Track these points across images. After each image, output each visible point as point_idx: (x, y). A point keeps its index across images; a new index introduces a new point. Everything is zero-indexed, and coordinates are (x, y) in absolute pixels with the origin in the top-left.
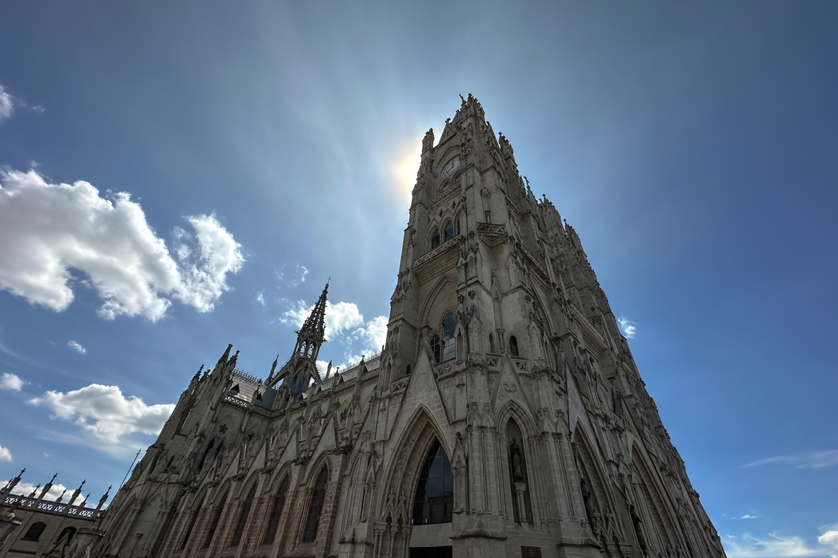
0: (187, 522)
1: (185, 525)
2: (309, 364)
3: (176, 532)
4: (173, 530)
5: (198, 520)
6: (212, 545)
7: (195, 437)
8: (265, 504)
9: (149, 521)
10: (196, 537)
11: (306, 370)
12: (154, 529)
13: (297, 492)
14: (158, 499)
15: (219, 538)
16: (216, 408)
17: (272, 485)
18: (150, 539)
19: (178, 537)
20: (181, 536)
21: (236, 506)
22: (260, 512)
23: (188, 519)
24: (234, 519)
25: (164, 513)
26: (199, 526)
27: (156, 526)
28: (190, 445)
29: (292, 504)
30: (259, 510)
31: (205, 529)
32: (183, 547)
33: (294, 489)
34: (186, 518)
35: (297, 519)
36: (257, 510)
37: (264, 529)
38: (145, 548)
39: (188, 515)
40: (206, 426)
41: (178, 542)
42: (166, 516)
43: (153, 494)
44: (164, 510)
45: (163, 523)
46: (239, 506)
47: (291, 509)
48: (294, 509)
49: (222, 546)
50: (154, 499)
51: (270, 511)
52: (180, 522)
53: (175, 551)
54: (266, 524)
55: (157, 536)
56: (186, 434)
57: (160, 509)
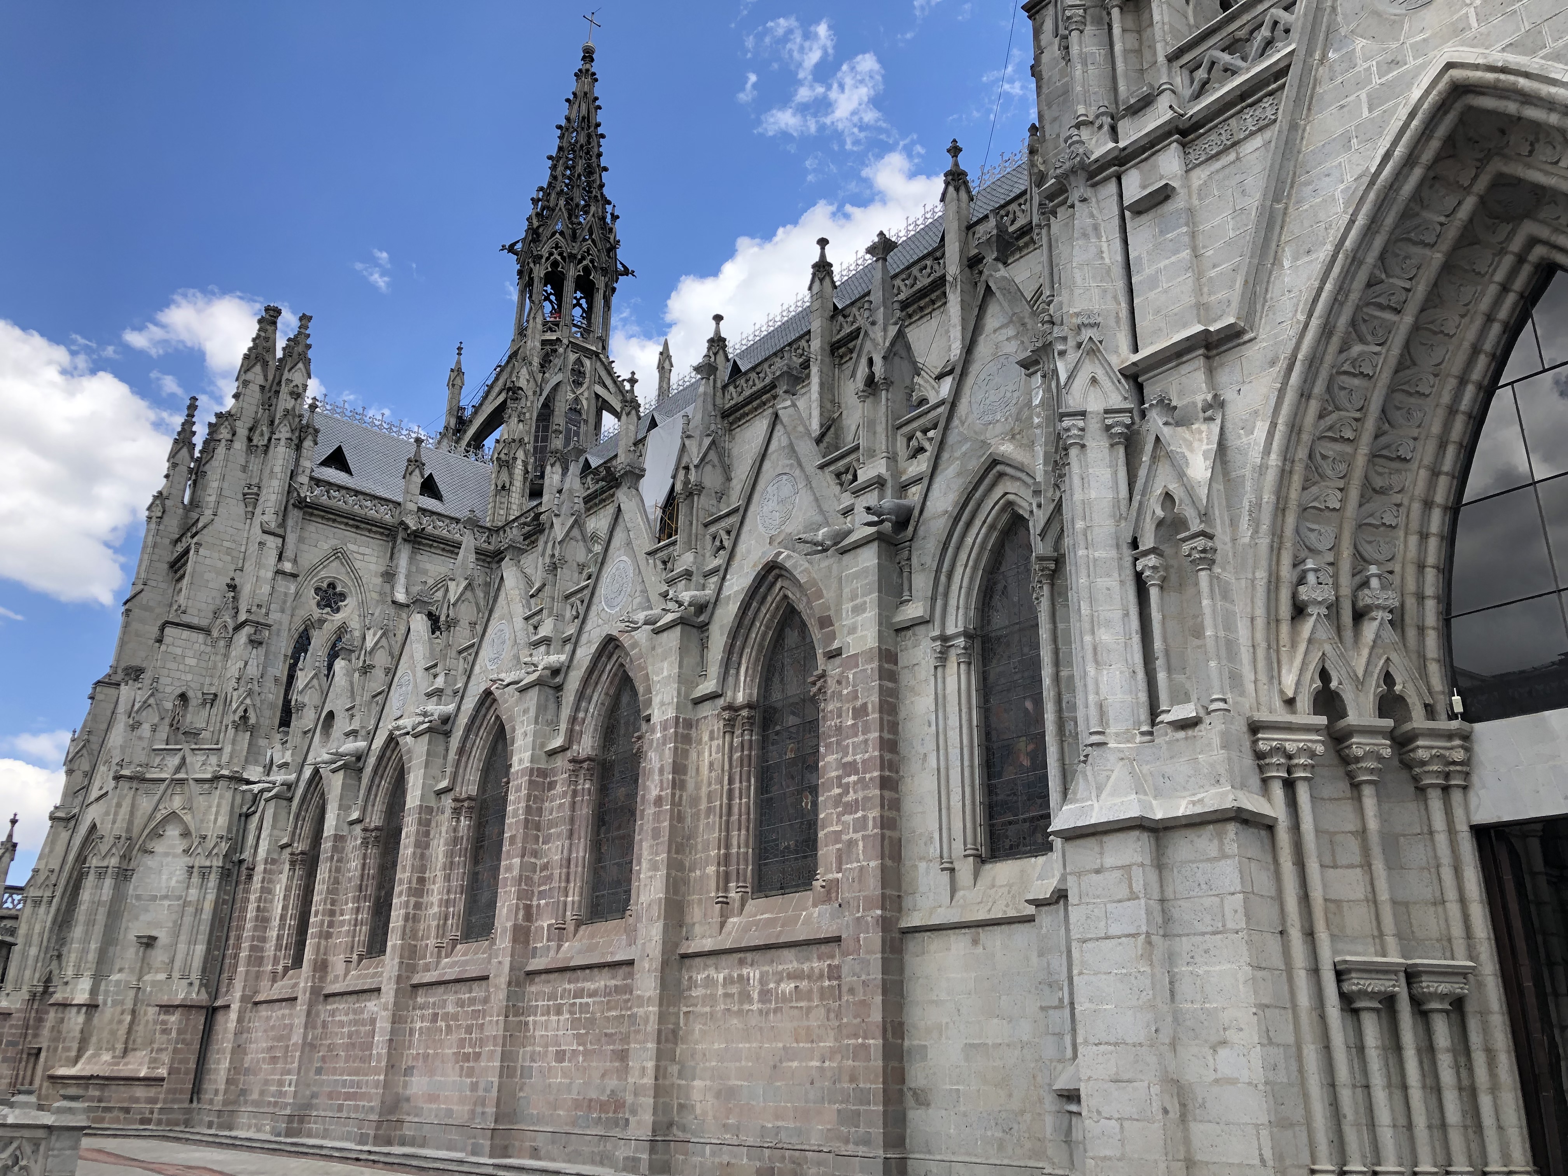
0: (288, 889)
1: (286, 898)
2: (587, 362)
3: (262, 921)
4: (251, 914)
5: (323, 873)
6: (394, 941)
7: (238, 628)
8: (559, 789)
9: (166, 897)
10: (331, 924)
11: (578, 384)
12: (188, 919)
13: (689, 724)
14: (173, 832)
15: (411, 919)
16: (283, 524)
17: (573, 720)
18: (182, 947)
19: (273, 934)
20: (281, 927)
21: (448, 812)
22: (546, 817)
23: (290, 879)
24: (450, 854)
25: (204, 873)
26: (333, 890)
27: (190, 910)
28: (226, 656)
29: (679, 768)
30: (540, 810)
31: (357, 899)
32: (298, 962)
33: (671, 713)
34: (284, 878)
35: (714, 819)
36: (534, 810)
37: (579, 871)
38: (176, 975)
39: (287, 866)
40: (266, 589)
41: (278, 947)
42: (213, 881)
43: (151, 817)
44: (201, 861)
45: (211, 897)
46: (456, 811)
47: (678, 784)
48: (691, 785)
49: (432, 942)
50: (156, 834)
51: (585, 811)
52: (266, 890)
53: (274, 973)
54: (581, 852)
55: (203, 937)
56: (204, 623)
57: (188, 860)
